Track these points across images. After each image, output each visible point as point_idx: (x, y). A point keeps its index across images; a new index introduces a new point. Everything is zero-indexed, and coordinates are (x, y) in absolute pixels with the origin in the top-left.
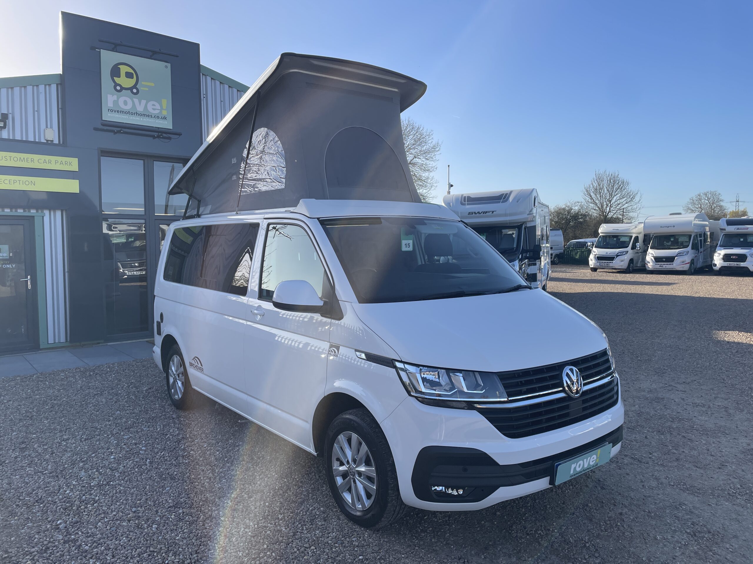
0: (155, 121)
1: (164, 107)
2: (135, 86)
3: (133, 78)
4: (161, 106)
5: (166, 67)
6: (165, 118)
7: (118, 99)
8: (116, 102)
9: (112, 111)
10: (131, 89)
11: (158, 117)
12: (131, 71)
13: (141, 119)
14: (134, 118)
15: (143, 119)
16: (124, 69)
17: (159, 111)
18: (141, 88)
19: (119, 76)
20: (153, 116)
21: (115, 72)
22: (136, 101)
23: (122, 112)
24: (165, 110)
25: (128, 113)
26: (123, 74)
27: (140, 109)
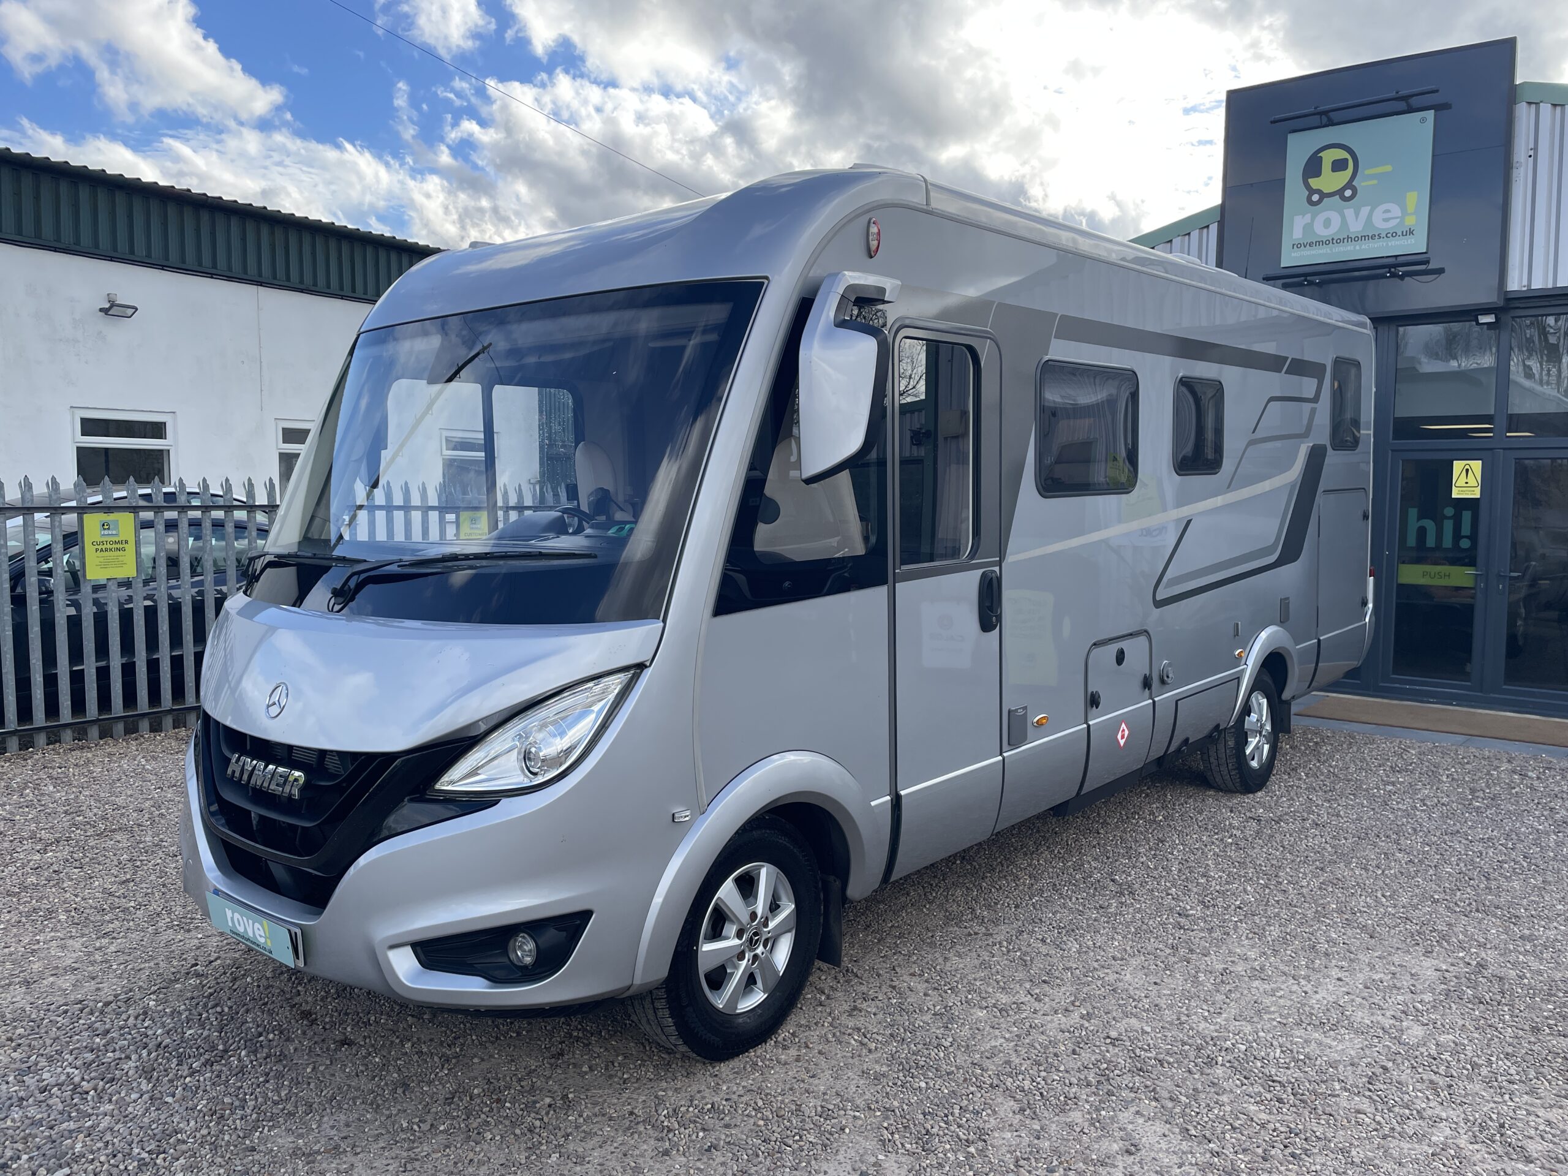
0: (1387, 244)
1: (1411, 208)
2: (1349, 185)
3: (1345, 168)
4: (1404, 209)
5: (1423, 120)
6: (1411, 232)
7: (1313, 220)
8: (1308, 228)
9: (1299, 246)
10: (1340, 193)
11: (1394, 235)
12: (1342, 154)
13: (1358, 248)
14: (1342, 249)
15: (1360, 247)
16: (1329, 157)
17: (1398, 220)
18: (1363, 184)
19: (1318, 174)
20: (1383, 235)
21: (1313, 167)
22: (1349, 213)
23: (1319, 243)
24: (1411, 214)
25: (1327, 243)
26: (1326, 166)
27: (1356, 227)
